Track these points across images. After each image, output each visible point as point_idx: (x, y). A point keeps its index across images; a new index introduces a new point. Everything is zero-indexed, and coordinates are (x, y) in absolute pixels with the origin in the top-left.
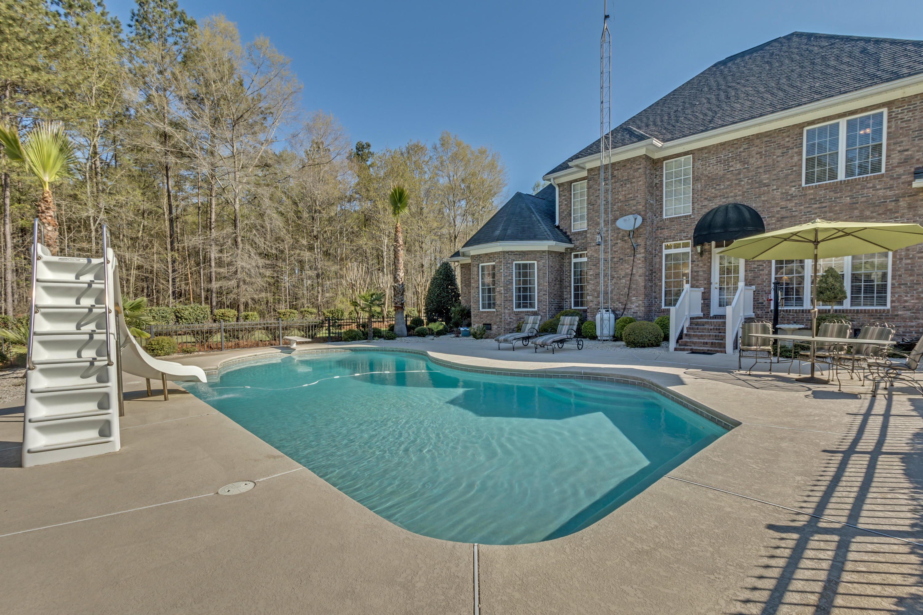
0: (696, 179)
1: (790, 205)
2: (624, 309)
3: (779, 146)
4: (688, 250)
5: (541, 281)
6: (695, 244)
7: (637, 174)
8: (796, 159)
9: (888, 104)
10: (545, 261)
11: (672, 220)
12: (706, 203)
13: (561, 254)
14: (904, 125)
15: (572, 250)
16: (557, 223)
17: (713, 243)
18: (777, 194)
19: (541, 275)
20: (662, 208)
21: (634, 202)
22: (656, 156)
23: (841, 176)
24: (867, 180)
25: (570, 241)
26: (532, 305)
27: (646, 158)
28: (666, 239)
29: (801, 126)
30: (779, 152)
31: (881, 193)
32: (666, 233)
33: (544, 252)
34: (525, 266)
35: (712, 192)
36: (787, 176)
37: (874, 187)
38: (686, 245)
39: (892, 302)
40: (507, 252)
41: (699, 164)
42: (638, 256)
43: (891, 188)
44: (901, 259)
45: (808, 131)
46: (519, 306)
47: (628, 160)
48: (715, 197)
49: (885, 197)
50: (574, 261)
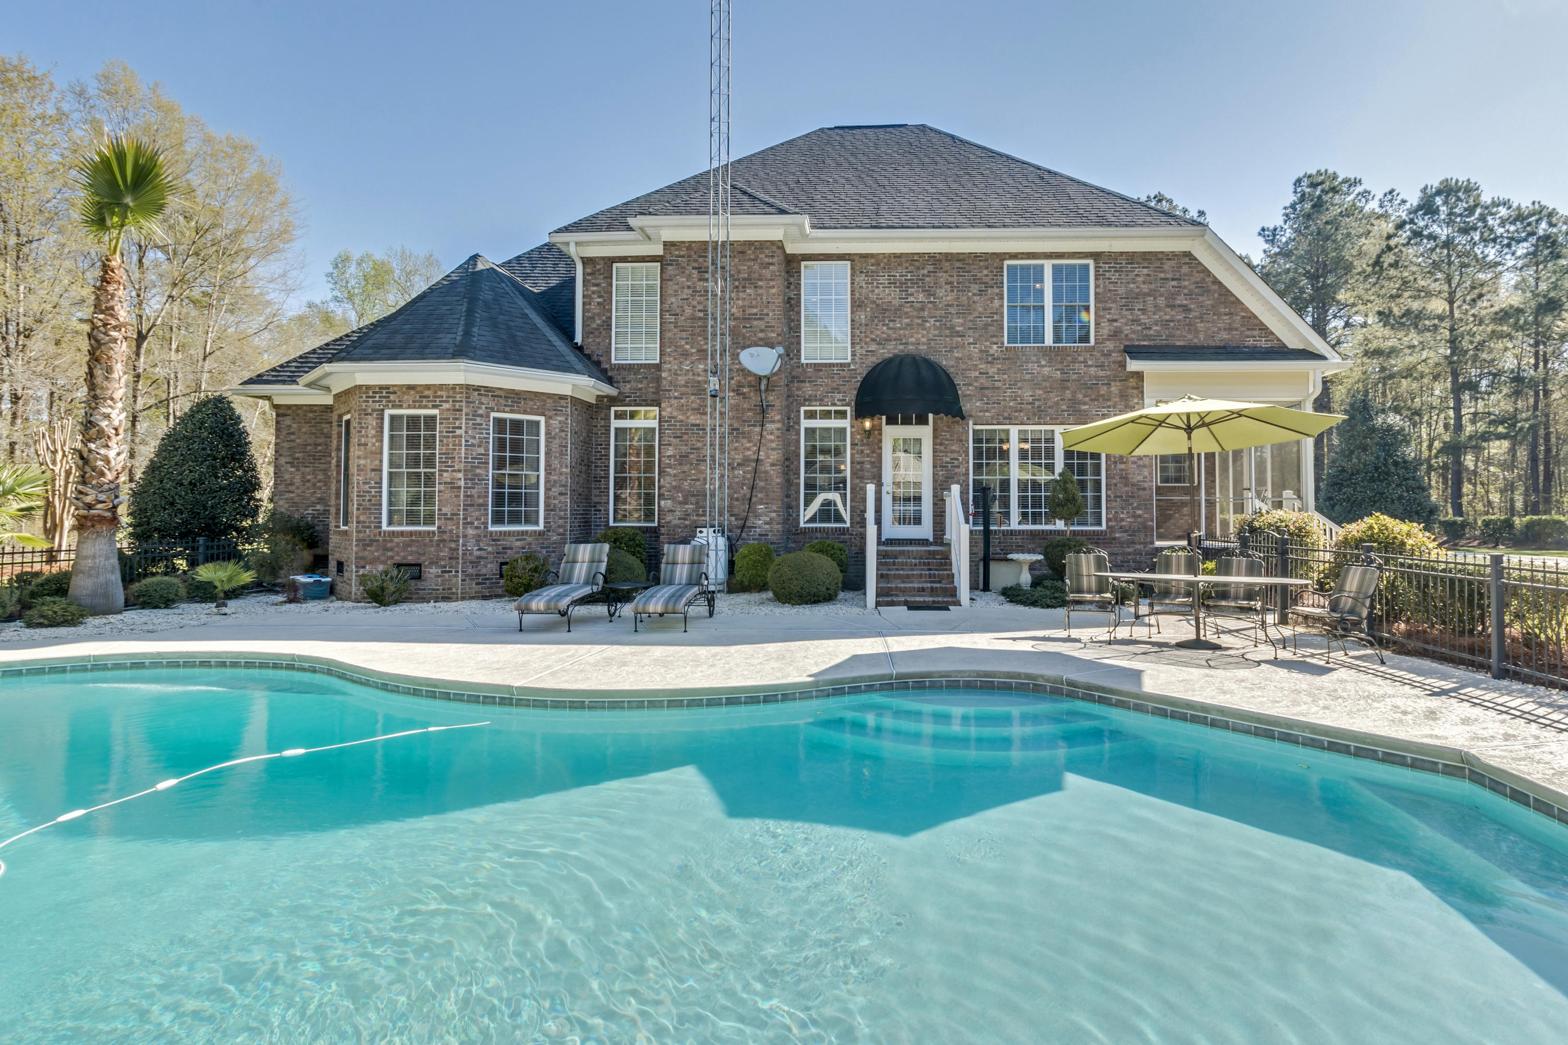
0: (857, 305)
1: (992, 370)
2: (743, 528)
3: (975, 280)
4: (845, 423)
5: (556, 463)
6: (860, 413)
7: (767, 273)
8: (996, 303)
9: (1096, 256)
10: (565, 421)
11: (817, 367)
12: (873, 347)
13: (589, 406)
14: (1111, 287)
15: (613, 401)
16: (578, 339)
17: (885, 419)
18: (975, 350)
19: (553, 448)
20: (799, 343)
21: (761, 324)
22: (790, 249)
23: (1049, 340)
24: (1077, 351)
25: (610, 381)
26: (531, 519)
27: (780, 245)
28: (809, 400)
29: (1003, 256)
30: (975, 288)
31: (1092, 370)
32: (808, 389)
33: (562, 397)
34: (517, 426)
35: (882, 330)
36: (986, 326)
37: (1083, 362)
38: (842, 415)
39: (1108, 520)
40: (477, 389)
41: (861, 279)
42: (769, 426)
43: (1102, 366)
44: (1115, 463)
45: (1009, 267)
46: (498, 519)
47: (750, 243)
48: (888, 340)
49: (1097, 378)
50: (615, 424)
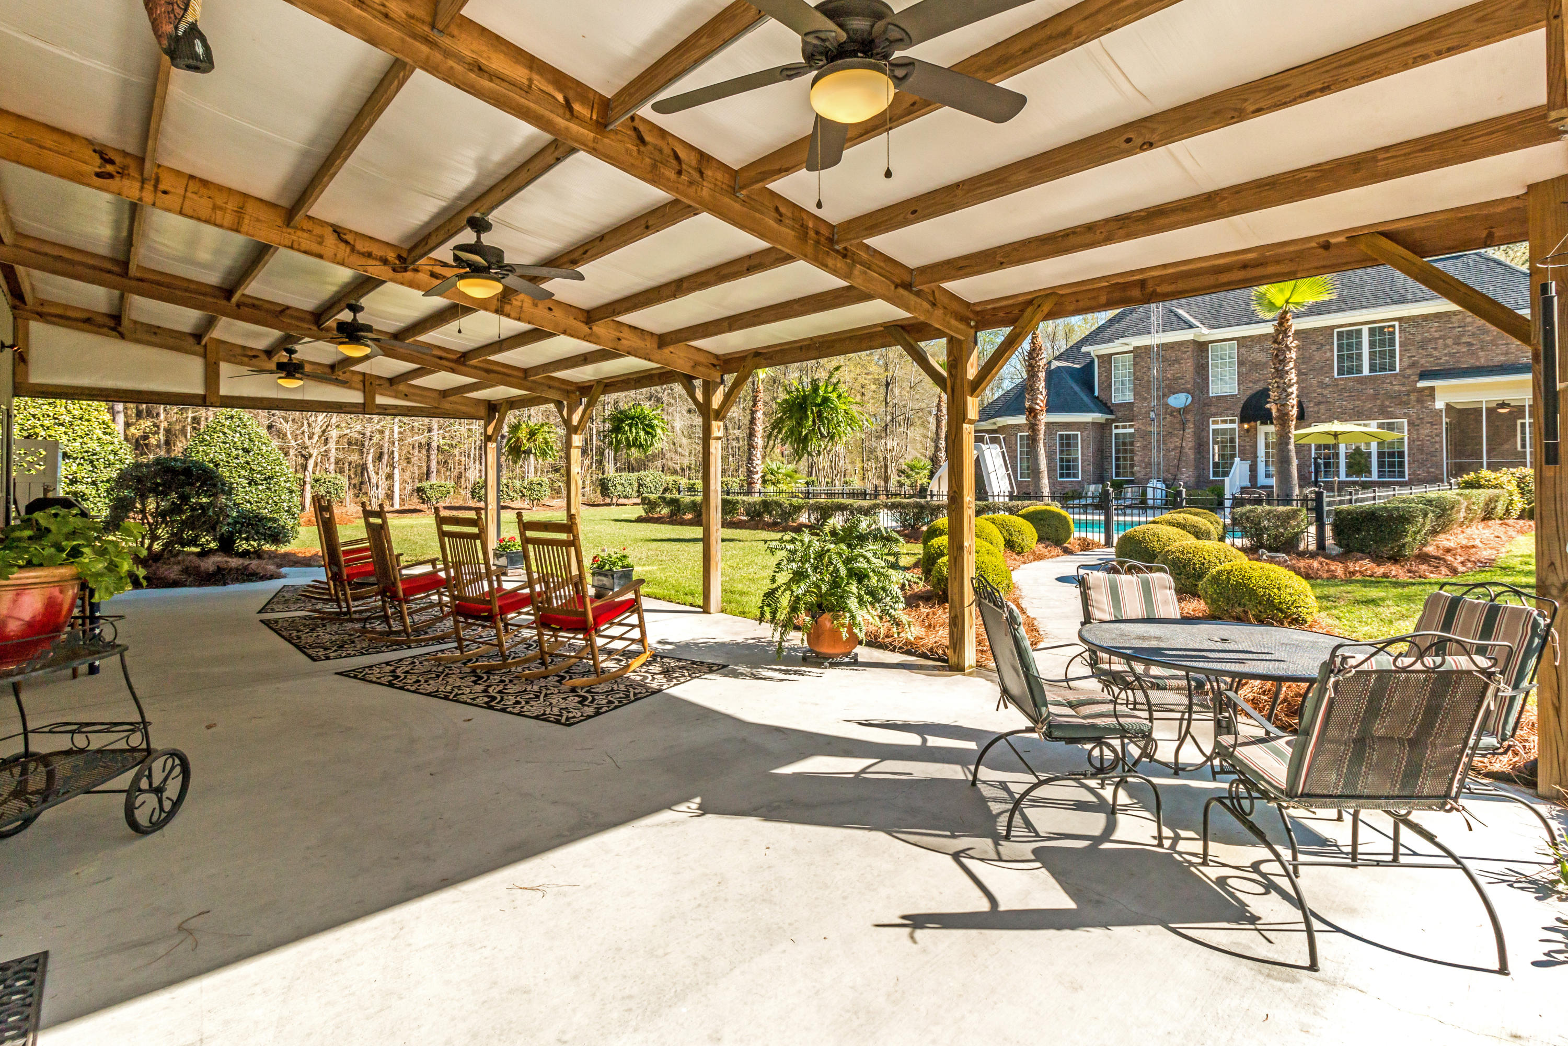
0: (1241, 363)
1: (1325, 392)
2: (1174, 479)
3: (1314, 343)
4: (1235, 426)
5: (1085, 451)
6: (1242, 420)
7: (1185, 356)
8: (1328, 354)
9: (1400, 319)
10: (1090, 433)
11: (1218, 398)
12: (1251, 385)
13: (1101, 424)
14: (1411, 337)
15: (1113, 421)
16: (1096, 394)
17: (1259, 422)
18: (1314, 382)
19: (1085, 445)
20: (1208, 386)
21: (1183, 381)
22: (1202, 339)
23: (1366, 371)
24: (1385, 377)
25: (1111, 412)
26: (1075, 476)
27: (1194, 341)
28: (1214, 415)
29: (1332, 328)
30: (1314, 347)
31: (1396, 388)
32: (1213, 410)
33: (1088, 423)
34: (1068, 437)
35: (1255, 376)
36: (1322, 368)
37: (1391, 383)
38: (1232, 421)
39: (1409, 475)
40: (1052, 423)
41: (1243, 350)
42: (1187, 431)
43: (1403, 385)
44: (1414, 441)
45: (1338, 332)
46: (1062, 476)
47: (1176, 342)
48: (1259, 380)
49: (1400, 391)
50: (1115, 431)
